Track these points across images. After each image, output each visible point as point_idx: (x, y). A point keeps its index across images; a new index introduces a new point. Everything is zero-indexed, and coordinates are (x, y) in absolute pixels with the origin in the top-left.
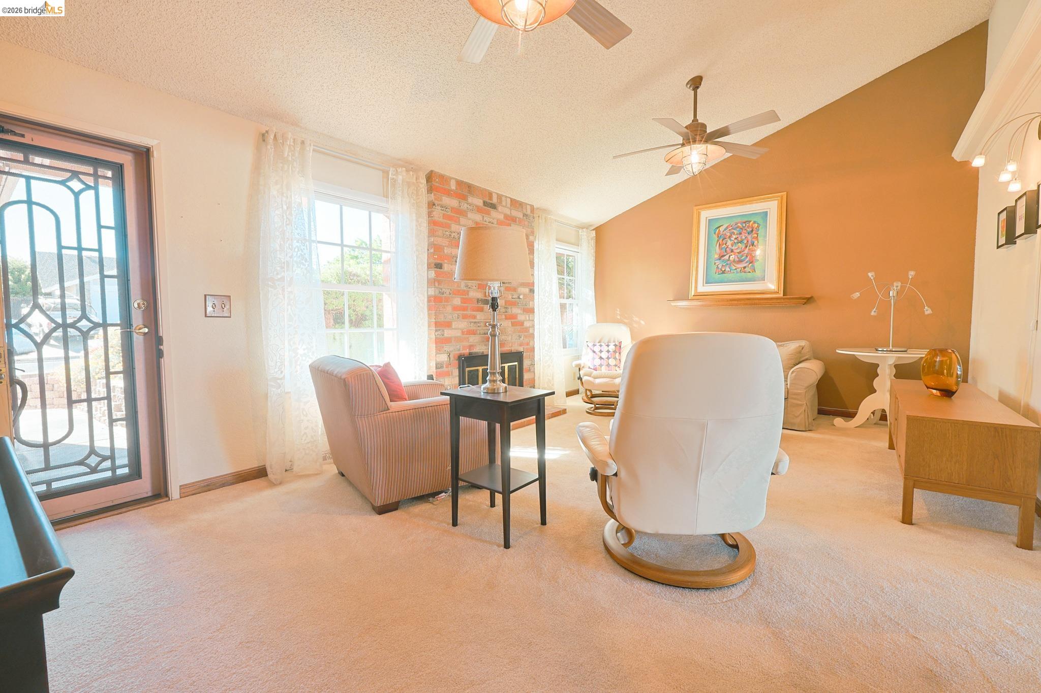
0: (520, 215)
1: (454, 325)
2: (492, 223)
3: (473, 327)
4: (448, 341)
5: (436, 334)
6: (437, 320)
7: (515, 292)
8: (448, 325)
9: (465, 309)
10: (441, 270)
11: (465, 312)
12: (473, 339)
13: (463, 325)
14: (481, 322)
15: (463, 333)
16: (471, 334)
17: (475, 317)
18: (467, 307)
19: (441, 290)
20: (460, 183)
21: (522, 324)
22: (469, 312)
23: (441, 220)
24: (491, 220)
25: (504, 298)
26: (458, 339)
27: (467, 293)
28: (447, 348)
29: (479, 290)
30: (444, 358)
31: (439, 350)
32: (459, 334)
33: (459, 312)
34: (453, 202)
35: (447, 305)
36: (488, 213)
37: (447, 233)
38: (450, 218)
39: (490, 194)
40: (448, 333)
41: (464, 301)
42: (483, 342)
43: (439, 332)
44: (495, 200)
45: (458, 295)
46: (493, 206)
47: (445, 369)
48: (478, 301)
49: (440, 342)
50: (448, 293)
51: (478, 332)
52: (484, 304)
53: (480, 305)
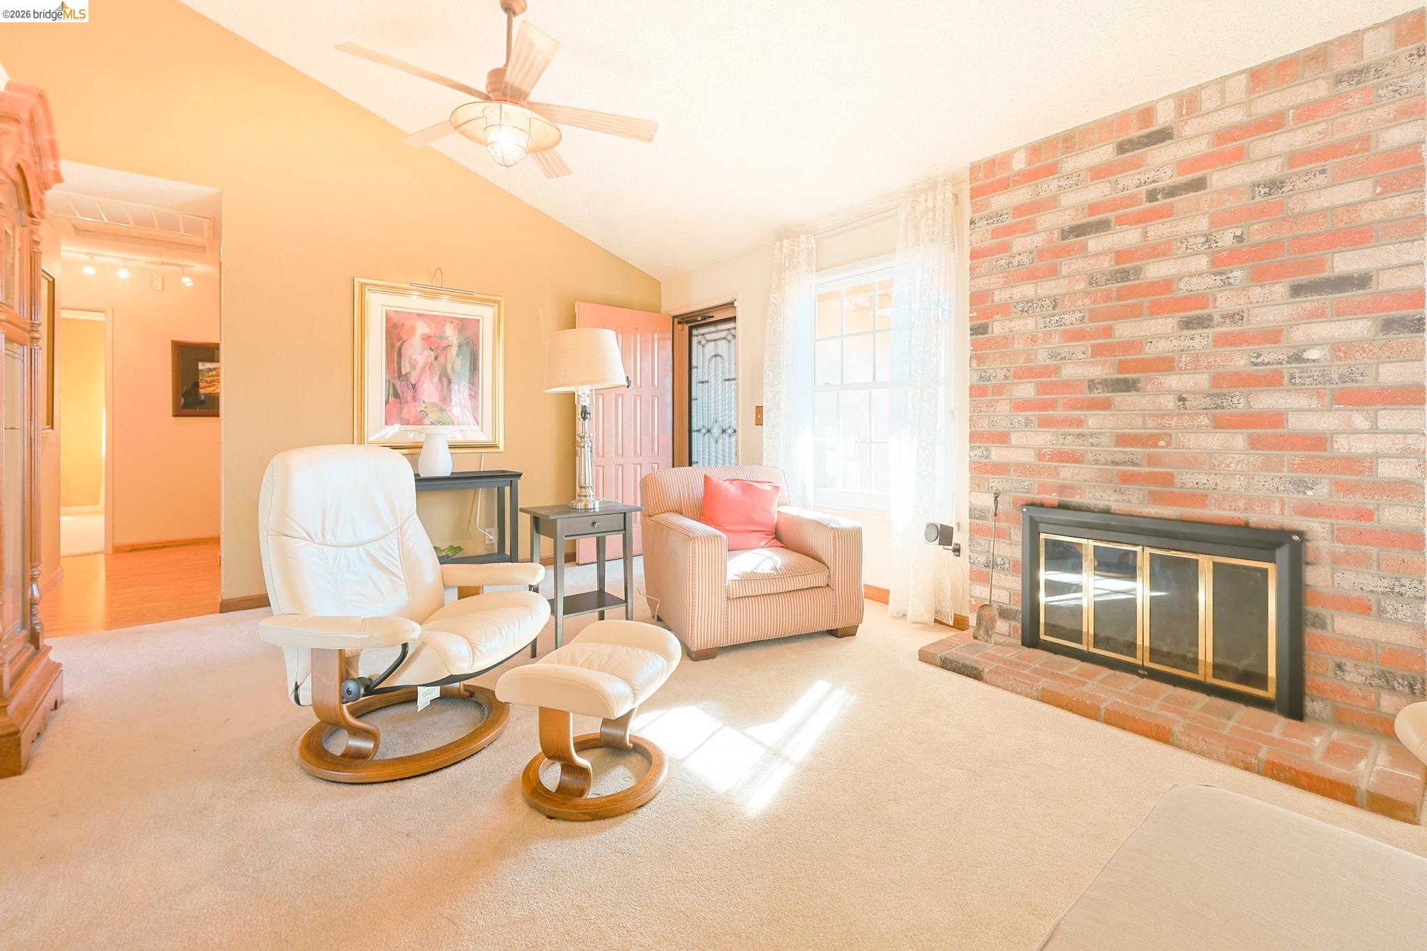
0: (1315, 89)
1: (1014, 438)
2: (1153, 181)
3: (1070, 445)
4: (1001, 469)
5: (972, 456)
6: (973, 429)
7: (1277, 341)
8: (1002, 438)
9: (1046, 406)
10: (987, 336)
11: (1050, 413)
12: (1068, 473)
13: (1043, 439)
14: (1104, 434)
15: (1041, 456)
16: (1066, 461)
17: (1080, 423)
18: (1055, 401)
19: (983, 374)
20: (1035, 150)
21: (1318, 442)
22: (1059, 413)
23: (989, 242)
24: (1151, 175)
25: (1209, 366)
26: (1024, 469)
27: (1057, 370)
28: (996, 483)
29: (1098, 358)
30: (987, 501)
31: (976, 486)
32: (1029, 458)
33: (1027, 413)
34: (1022, 195)
35: (997, 401)
36: (1138, 164)
37: (1002, 262)
38: (1010, 230)
39: (1146, 114)
40: (998, 454)
41: (1043, 389)
42: (1110, 482)
43: (978, 452)
44: (1164, 117)
45: (1029, 377)
46: (1164, 135)
47: (990, 523)
48: (1092, 384)
49: (982, 470)
50: (1001, 375)
51: (1090, 457)
52: (1112, 392)
53: (1099, 394)
